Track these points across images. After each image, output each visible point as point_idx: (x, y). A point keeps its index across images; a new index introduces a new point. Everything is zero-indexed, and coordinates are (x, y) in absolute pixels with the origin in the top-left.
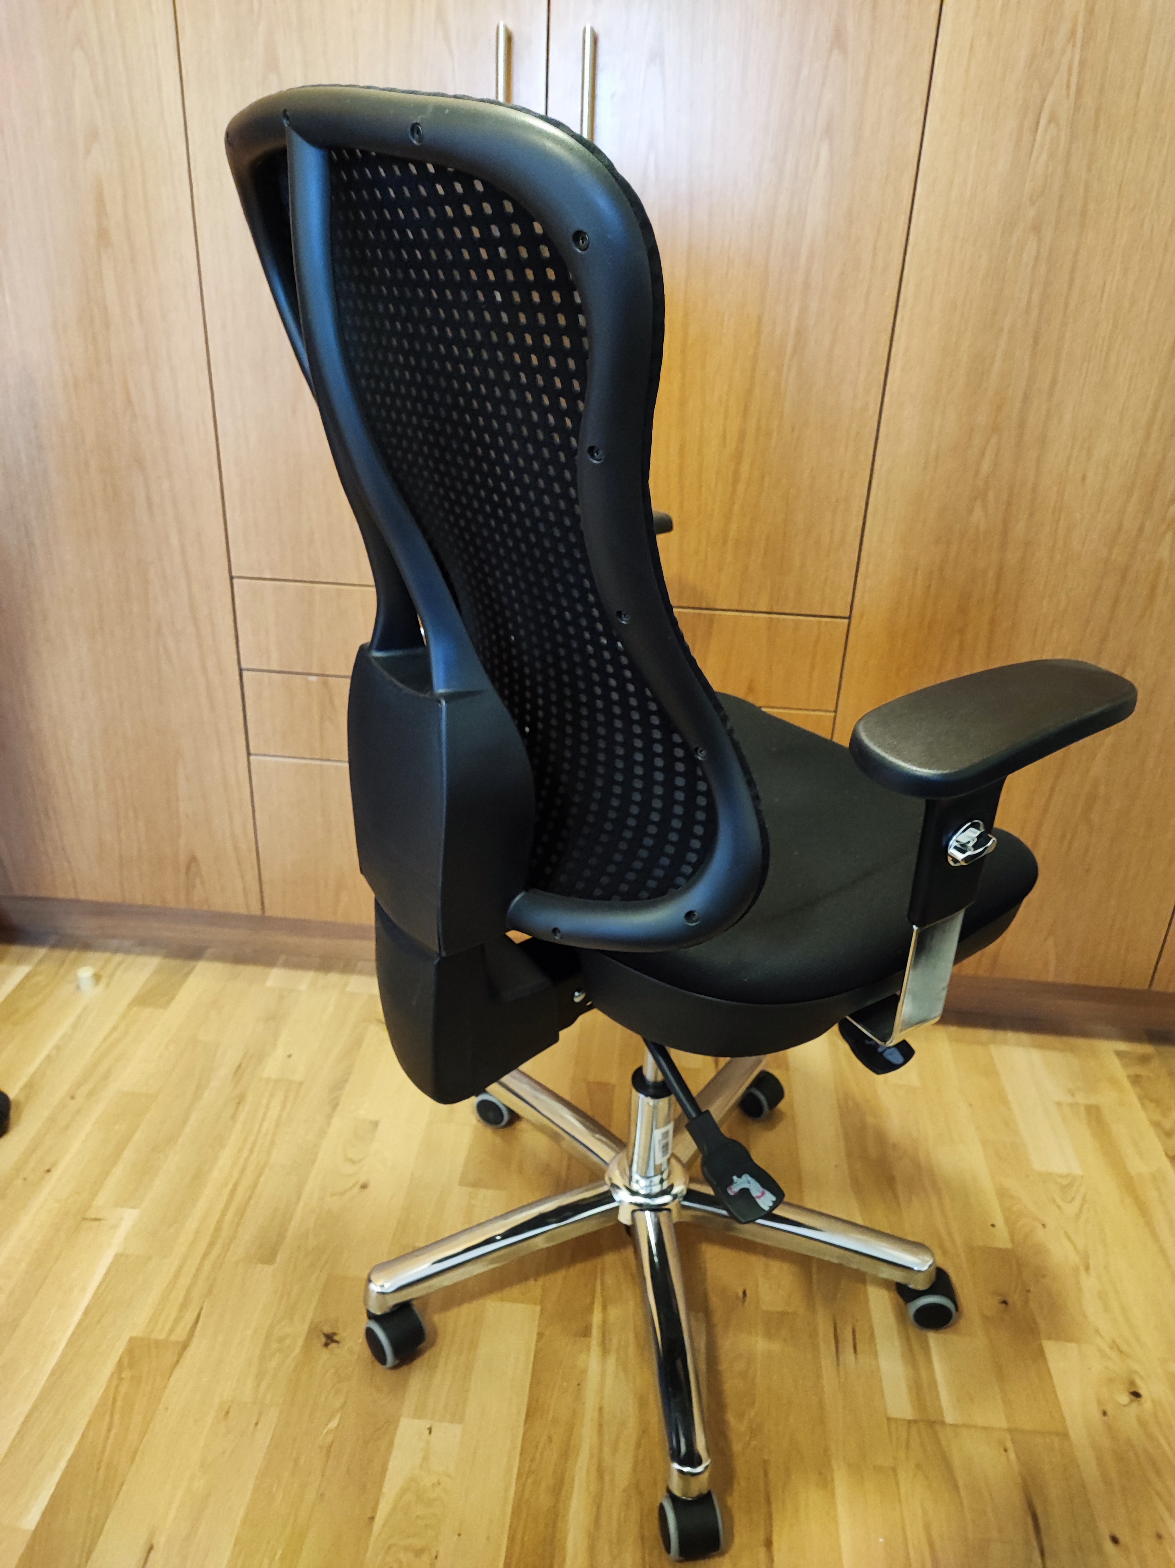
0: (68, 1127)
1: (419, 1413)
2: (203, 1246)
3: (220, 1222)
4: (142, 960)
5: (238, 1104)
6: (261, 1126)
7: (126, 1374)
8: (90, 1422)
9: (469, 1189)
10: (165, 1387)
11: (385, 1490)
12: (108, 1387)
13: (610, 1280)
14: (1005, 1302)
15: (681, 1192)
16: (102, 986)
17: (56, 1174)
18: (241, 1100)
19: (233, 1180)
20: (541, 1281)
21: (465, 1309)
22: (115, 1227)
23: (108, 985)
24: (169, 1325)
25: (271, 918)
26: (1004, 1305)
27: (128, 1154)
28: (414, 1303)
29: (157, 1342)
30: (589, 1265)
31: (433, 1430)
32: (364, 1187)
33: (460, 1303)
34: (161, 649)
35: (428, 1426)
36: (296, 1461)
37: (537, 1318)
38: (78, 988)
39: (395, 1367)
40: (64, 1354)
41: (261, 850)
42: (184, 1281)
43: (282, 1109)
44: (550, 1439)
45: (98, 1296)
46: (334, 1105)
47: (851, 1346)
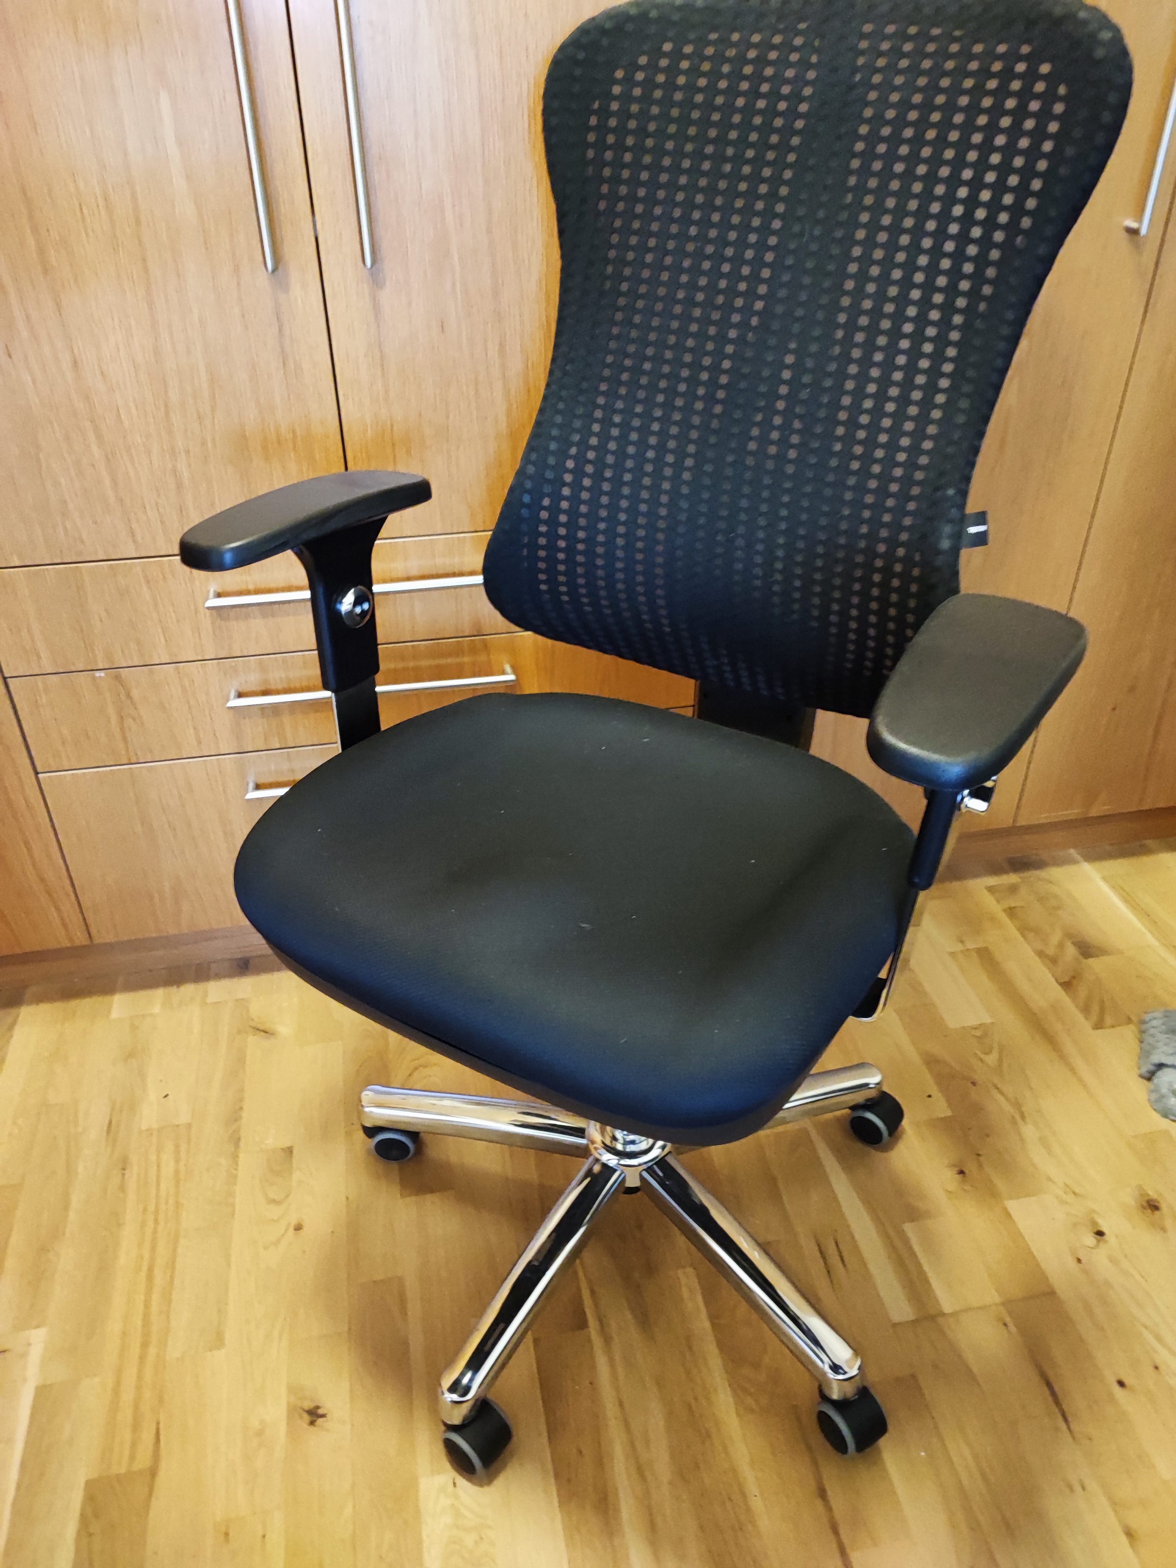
1: (436, 1469)
5: (123, 1168)
6: (158, 1191)
7: (95, 1528)
9: (413, 1198)
11: (427, 1563)
12: (78, 1551)
14: (962, 1172)
18: (124, 1163)
19: (146, 1262)
22: (24, 1355)
24: (127, 1454)
25: (101, 945)
26: (962, 1175)
29: (118, 1477)
31: (457, 1483)
32: (298, 1228)
35: (451, 1478)
42: (127, 1397)
43: (177, 1161)
44: (580, 1453)
46: (236, 1141)
47: (839, 1259)
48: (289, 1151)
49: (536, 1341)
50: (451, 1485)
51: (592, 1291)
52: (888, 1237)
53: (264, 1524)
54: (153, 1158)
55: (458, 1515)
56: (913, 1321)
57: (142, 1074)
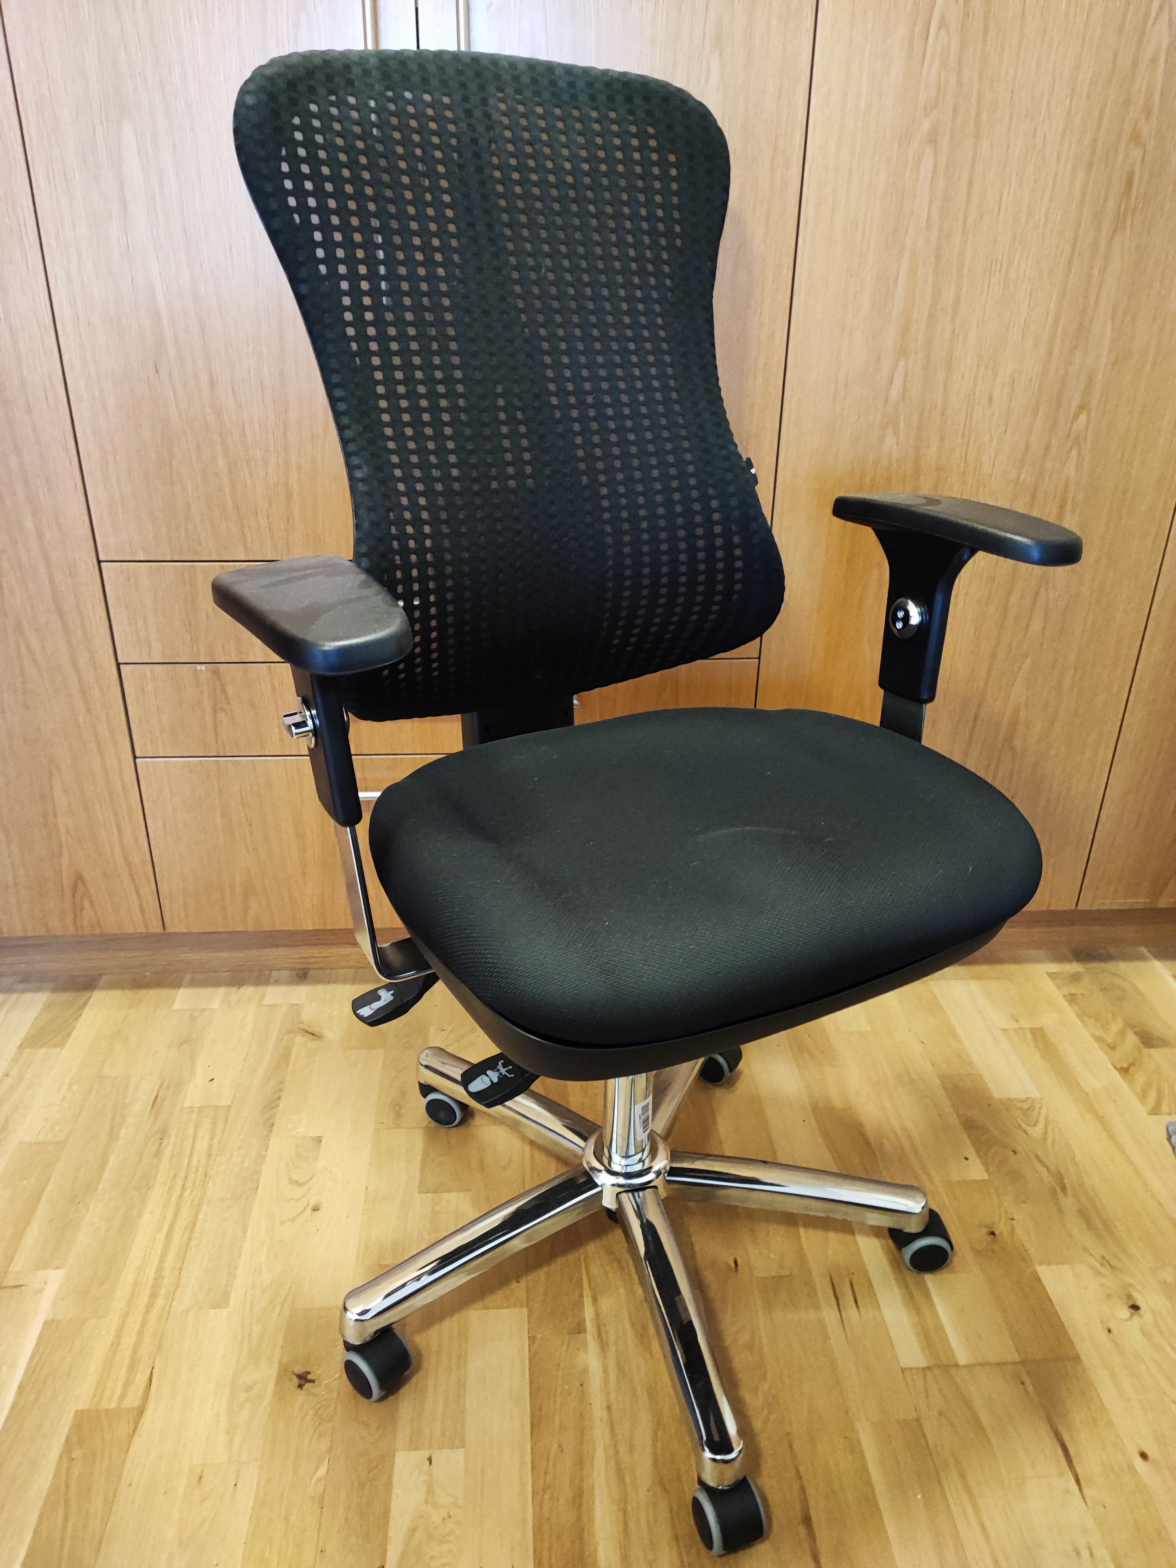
1: (414, 1445)
2: (144, 1298)
4: (28, 996)
5: (161, 1138)
7: (77, 1454)
8: (41, 1515)
9: (431, 1195)
10: (124, 1461)
11: (392, 1533)
12: (57, 1472)
13: (595, 1269)
14: (993, 1234)
15: (665, 1168)
19: (167, 1223)
20: (523, 1283)
21: (446, 1324)
22: (40, 1291)
24: (118, 1392)
25: (173, 935)
26: (992, 1236)
28: (394, 1326)
29: (107, 1411)
30: (571, 1257)
31: (433, 1459)
32: (316, 1209)
33: (441, 1320)
35: (428, 1456)
36: (287, 1519)
37: (526, 1322)
39: (382, 1399)
41: (156, 861)
42: (128, 1341)
43: (212, 1137)
44: (561, 1448)
45: (31, 1372)
46: (270, 1126)
47: (852, 1300)
48: (319, 1140)
49: (532, 1339)
50: (428, 1462)
51: (595, 1300)
52: (907, 1287)
53: (238, 1473)
54: (191, 1131)
55: (430, 1491)
56: (924, 1368)
57: (193, 1060)
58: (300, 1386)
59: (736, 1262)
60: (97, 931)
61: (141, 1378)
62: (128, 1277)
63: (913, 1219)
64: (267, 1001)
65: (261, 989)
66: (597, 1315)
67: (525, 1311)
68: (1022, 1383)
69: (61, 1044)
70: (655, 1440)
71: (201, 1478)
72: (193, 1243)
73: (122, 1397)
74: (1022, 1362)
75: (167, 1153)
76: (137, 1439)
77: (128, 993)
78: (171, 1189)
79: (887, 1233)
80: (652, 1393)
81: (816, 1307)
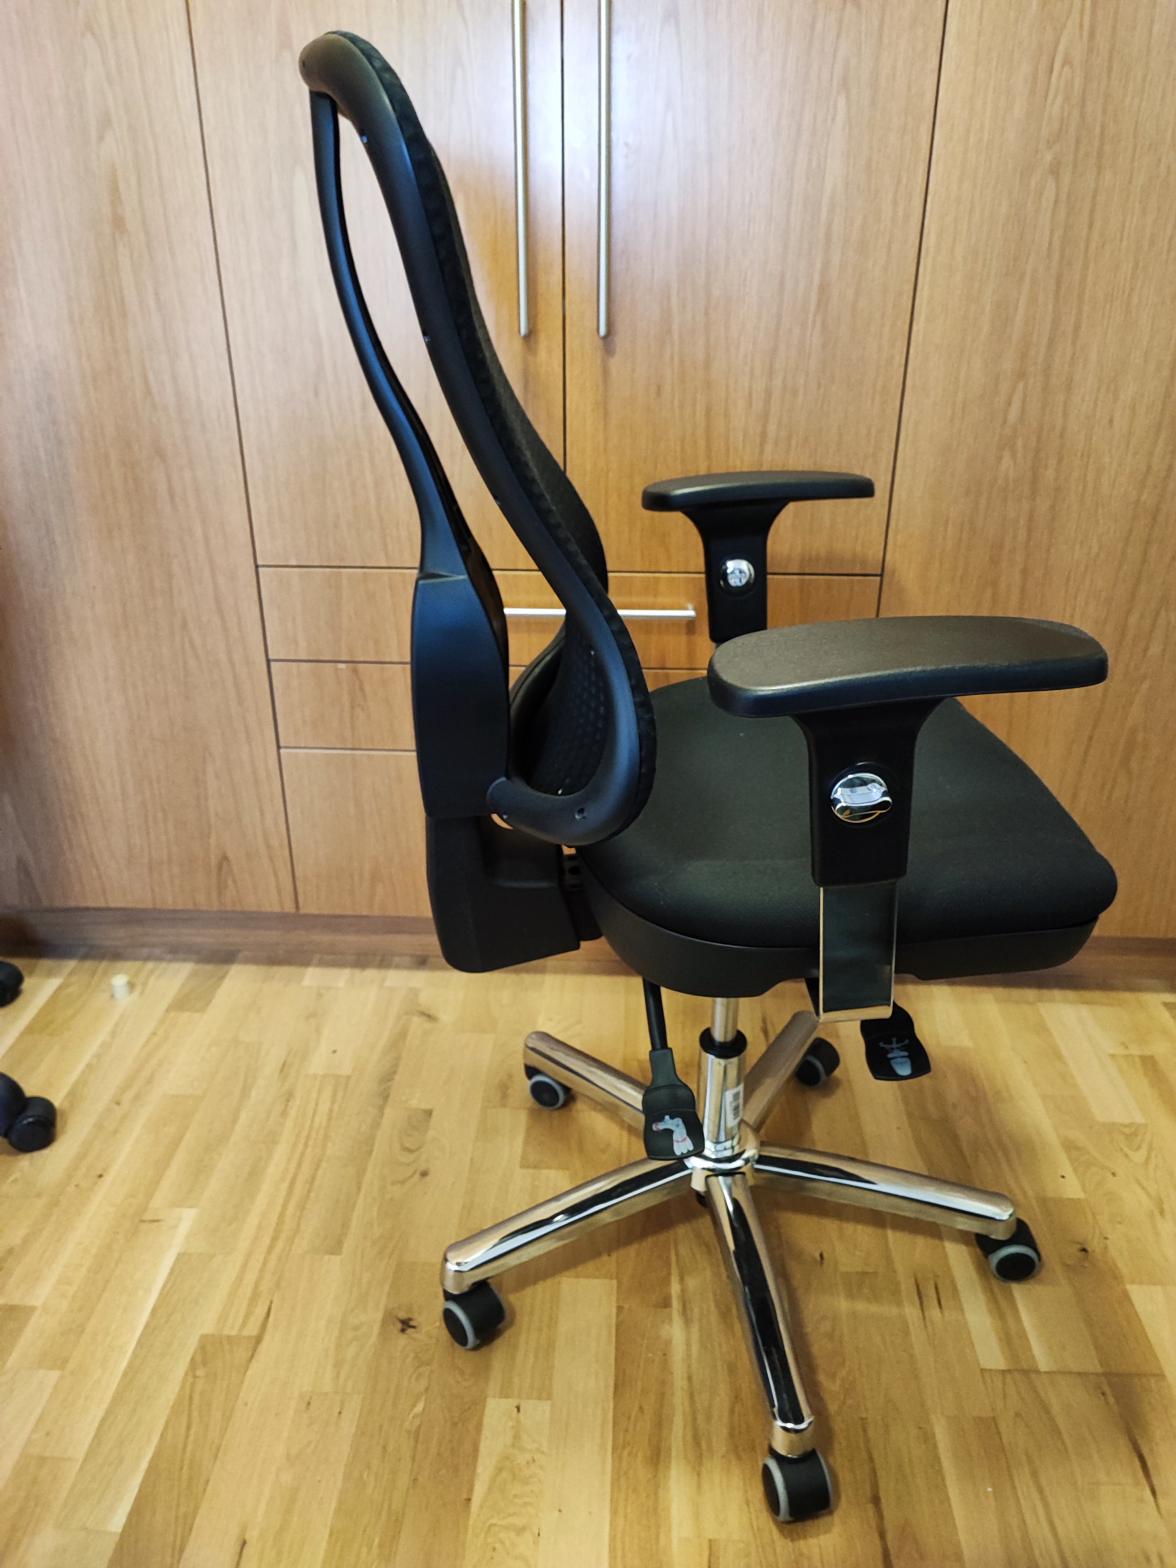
0: (115, 1132)
1: (505, 1393)
2: (266, 1241)
3: (281, 1216)
4: (175, 966)
5: (288, 1101)
6: (312, 1121)
7: (200, 1372)
8: (167, 1423)
9: (531, 1171)
10: (242, 1382)
11: (479, 1470)
12: (183, 1387)
13: (683, 1251)
14: (1084, 1250)
15: (753, 1157)
16: (136, 993)
17: (108, 1179)
18: (289, 1096)
19: (290, 1176)
20: (614, 1256)
21: (540, 1287)
22: (175, 1227)
23: (142, 993)
24: (239, 1321)
25: (305, 916)
26: (1083, 1253)
27: (181, 1156)
28: (490, 1281)
29: (229, 1337)
30: (662, 1237)
31: (522, 1410)
32: (424, 1174)
33: (535, 1282)
34: (187, 645)
35: (516, 1404)
36: (384, 1448)
37: (615, 1292)
38: (112, 996)
39: (476, 1348)
40: (135, 1355)
41: (293, 845)
42: (251, 1277)
43: (333, 1102)
44: (641, 1409)
45: (164, 1296)
46: (385, 1097)
47: (936, 1301)
48: (429, 1113)
49: (620, 1309)
50: (515, 1410)
51: (682, 1279)
52: (992, 1292)
53: (342, 1403)
54: (314, 1096)
55: (516, 1436)
56: (1003, 1371)
57: (318, 1031)
58: (403, 1331)
59: (821, 1256)
60: (238, 908)
61: (260, 1311)
62: (253, 1220)
63: (1001, 1226)
64: (388, 983)
65: (383, 973)
66: (683, 1291)
67: (615, 1282)
68: (1103, 1394)
69: (202, 1009)
70: (732, 1411)
71: (309, 1404)
72: (312, 1195)
73: (244, 1324)
74: (1105, 1374)
75: (293, 1112)
76: (254, 1364)
77: (262, 969)
78: (295, 1145)
79: (973, 1237)
80: (732, 1369)
81: (899, 1304)
